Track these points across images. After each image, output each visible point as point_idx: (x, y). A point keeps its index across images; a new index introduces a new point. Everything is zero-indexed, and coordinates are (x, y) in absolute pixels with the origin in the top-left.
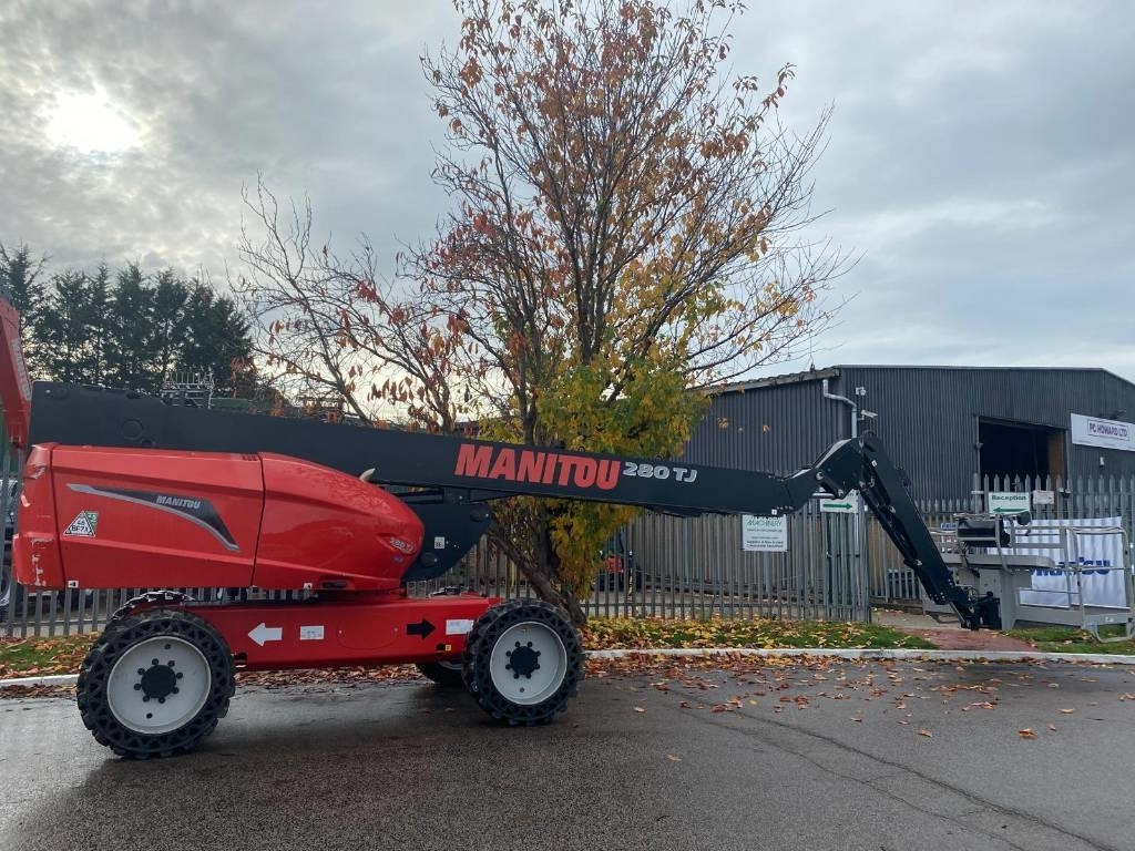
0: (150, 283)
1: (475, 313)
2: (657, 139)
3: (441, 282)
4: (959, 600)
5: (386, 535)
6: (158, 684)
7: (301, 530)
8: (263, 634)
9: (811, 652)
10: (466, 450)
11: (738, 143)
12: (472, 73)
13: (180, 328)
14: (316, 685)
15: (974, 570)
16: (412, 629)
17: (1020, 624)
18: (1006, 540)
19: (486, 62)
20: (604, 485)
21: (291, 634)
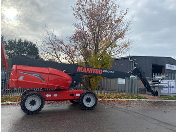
0: (23, 41)
1: (78, 46)
2: (107, 20)
3: (73, 41)
4: (152, 92)
5: (67, 80)
6: (33, 103)
7: (55, 79)
8: (48, 96)
9: (130, 99)
10: (79, 67)
11: (120, 21)
12: (79, 9)
13: (27, 49)
14: (54, 104)
15: (154, 87)
16: (71, 95)
17: (161, 95)
18: (159, 83)
19: (81, 7)
20: (99, 73)
21: (52, 95)
